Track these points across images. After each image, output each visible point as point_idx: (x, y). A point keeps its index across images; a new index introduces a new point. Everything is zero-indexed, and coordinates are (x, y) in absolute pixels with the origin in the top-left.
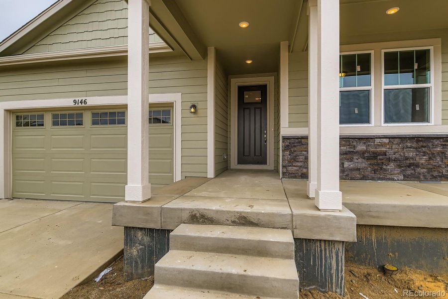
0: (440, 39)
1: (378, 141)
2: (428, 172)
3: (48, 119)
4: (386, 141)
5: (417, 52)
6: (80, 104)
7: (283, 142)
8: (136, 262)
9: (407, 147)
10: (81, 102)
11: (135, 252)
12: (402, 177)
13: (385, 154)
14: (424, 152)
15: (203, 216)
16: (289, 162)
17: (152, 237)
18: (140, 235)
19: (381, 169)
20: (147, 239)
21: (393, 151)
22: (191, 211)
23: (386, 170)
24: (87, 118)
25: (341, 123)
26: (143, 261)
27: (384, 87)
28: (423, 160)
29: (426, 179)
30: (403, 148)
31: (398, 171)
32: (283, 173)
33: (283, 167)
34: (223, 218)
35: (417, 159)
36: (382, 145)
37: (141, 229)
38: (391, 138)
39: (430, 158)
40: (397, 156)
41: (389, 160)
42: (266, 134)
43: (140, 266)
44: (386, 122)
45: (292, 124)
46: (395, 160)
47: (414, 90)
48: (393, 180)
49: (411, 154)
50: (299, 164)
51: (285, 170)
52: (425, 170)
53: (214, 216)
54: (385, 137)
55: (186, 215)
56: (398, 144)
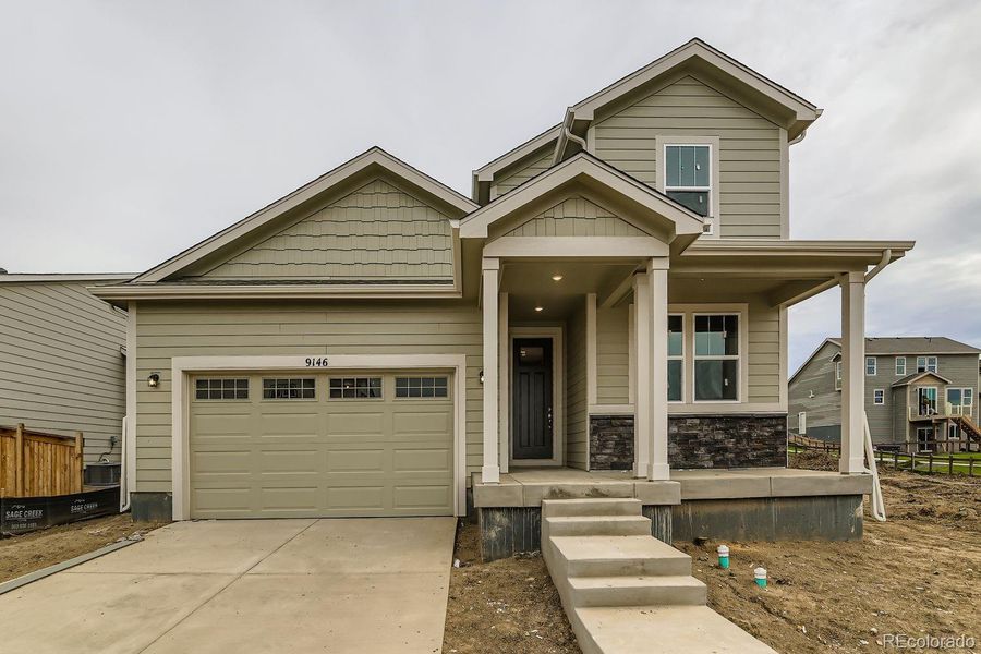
0: (746, 305)
1: (689, 421)
2: (736, 457)
3: (256, 387)
4: (697, 421)
5: (726, 317)
6: (316, 365)
7: (591, 423)
8: (495, 546)
9: (717, 429)
10: (319, 363)
11: (493, 535)
12: (711, 464)
13: (695, 436)
14: (732, 434)
15: (561, 491)
16: (598, 448)
17: (510, 518)
18: (498, 516)
19: (693, 455)
20: (505, 521)
21: (703, 433)
22: (551, 487)
23: (697, 456)
24: (322, 387)
25: (669, 399)
26: (502, 544)
27: (695, 357)
28: (730, 444)
29: (734, 466)
30: (713, 430)
31: (708, 457)
32: (591, 463)
33: (591, 455)
34: (578, 492)
35: (726, 442)
36: (693, 427)
37: (499, 509)
38: (702, 418)
39: (738, 442)
40: (707, 439)
41: (700, 444)
42: (551, 413)
43: (499, 548)
44: (696, 399)
45: (601, 400)
46: (706, 444)
47: (725, 362)
48: (702, 467)
49: (720, 437)
50: (609, 451)
51: (593, 460)
52: (732, 455)
53: (572, 491)
54: (697, 417)
55: (546, 492)
56: (708, 425)
